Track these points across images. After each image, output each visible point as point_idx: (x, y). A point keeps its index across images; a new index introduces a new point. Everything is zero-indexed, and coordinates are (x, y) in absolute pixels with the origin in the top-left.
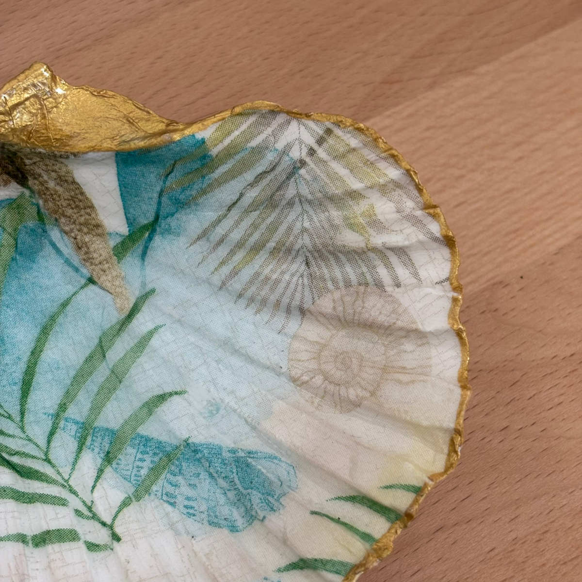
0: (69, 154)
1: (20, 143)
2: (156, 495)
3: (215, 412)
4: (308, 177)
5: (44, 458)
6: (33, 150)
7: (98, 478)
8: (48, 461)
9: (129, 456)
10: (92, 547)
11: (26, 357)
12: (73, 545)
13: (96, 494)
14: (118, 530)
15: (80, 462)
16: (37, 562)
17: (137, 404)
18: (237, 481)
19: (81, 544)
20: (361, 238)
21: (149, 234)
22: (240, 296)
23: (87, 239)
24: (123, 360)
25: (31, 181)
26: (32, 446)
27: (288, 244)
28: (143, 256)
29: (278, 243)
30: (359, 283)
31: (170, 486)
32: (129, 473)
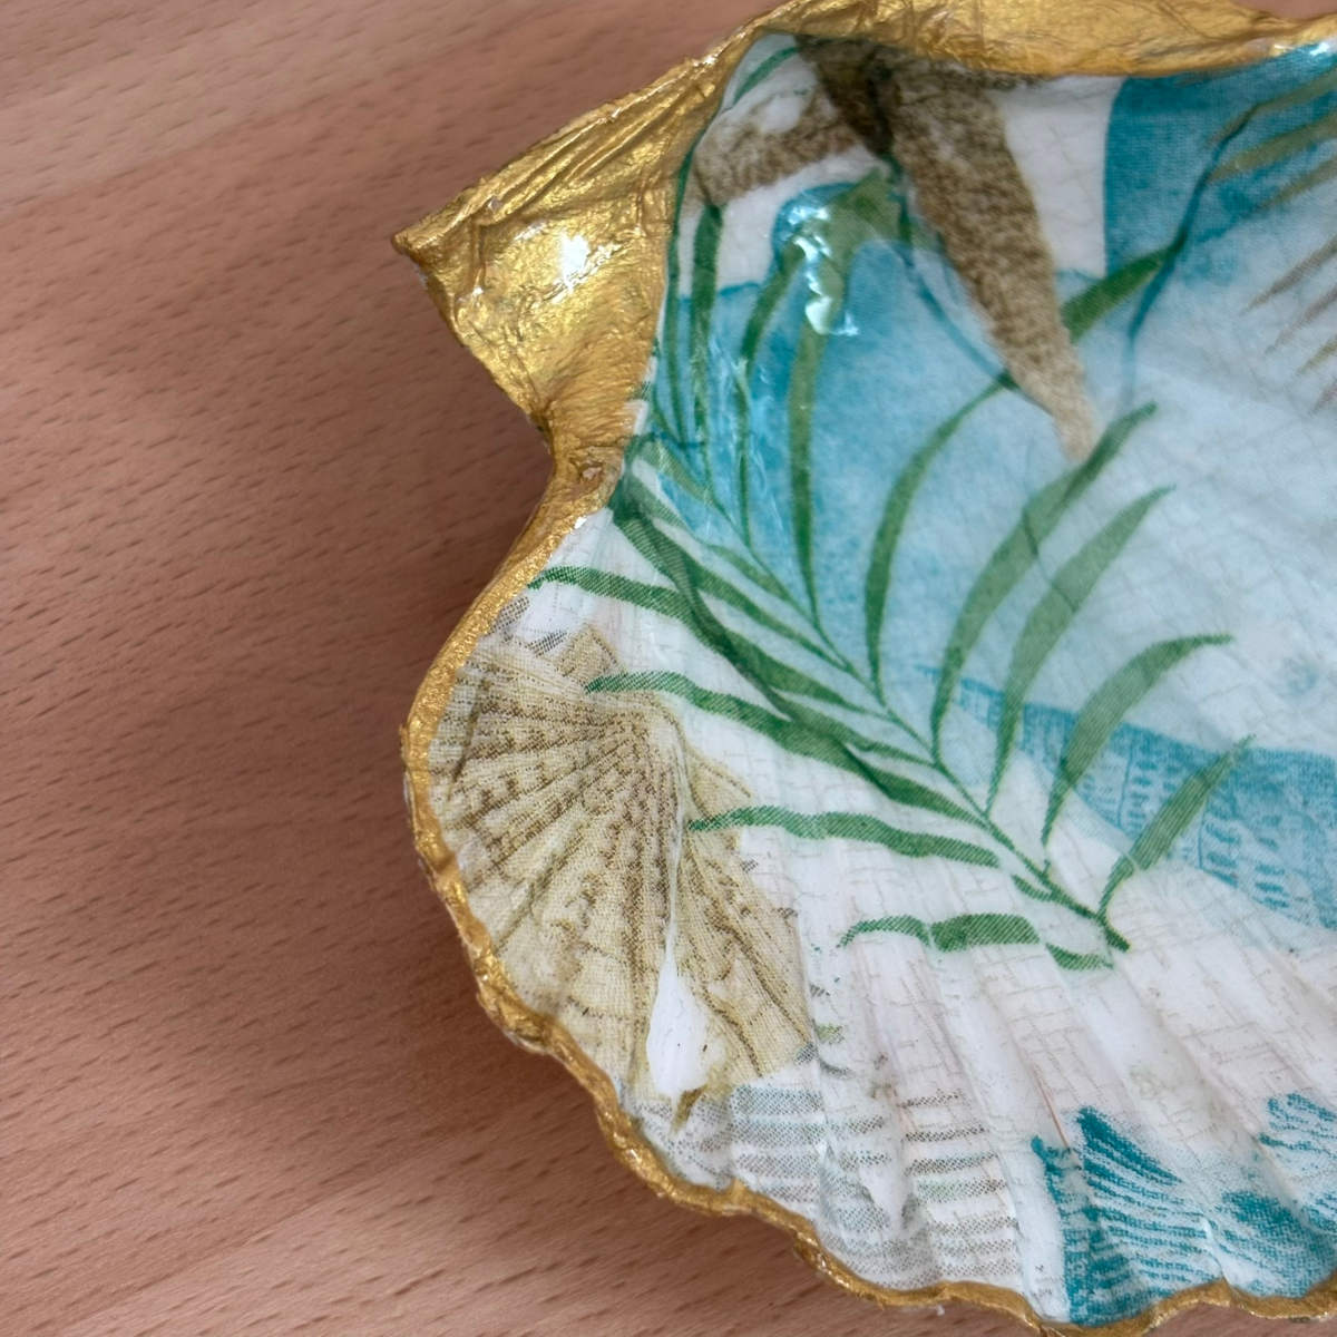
0: (1017, 78)
1: (913, 49)
2: (1186, 857)
3: (1303, 686)
5: (931, 761)
6: (937, 67)
7: (1052, 814)
8: (940, 767)
9: (1110, 770)
10: (1065, 958)
11: (867, 542)
12: (1025, 949)
13: (1056, 848)
14: (1120, 926)
15: (1006, 778)
16: (953, 981)
17: (1117, 660)
19: (1041, 949)
21: (1157, 277)
23: (1005, 284)
24: (1079, 562)
25: (899, 144)
26: (903, 735)
28: (1134, 327)
31: (1216, 841)
32: (1116, 807)
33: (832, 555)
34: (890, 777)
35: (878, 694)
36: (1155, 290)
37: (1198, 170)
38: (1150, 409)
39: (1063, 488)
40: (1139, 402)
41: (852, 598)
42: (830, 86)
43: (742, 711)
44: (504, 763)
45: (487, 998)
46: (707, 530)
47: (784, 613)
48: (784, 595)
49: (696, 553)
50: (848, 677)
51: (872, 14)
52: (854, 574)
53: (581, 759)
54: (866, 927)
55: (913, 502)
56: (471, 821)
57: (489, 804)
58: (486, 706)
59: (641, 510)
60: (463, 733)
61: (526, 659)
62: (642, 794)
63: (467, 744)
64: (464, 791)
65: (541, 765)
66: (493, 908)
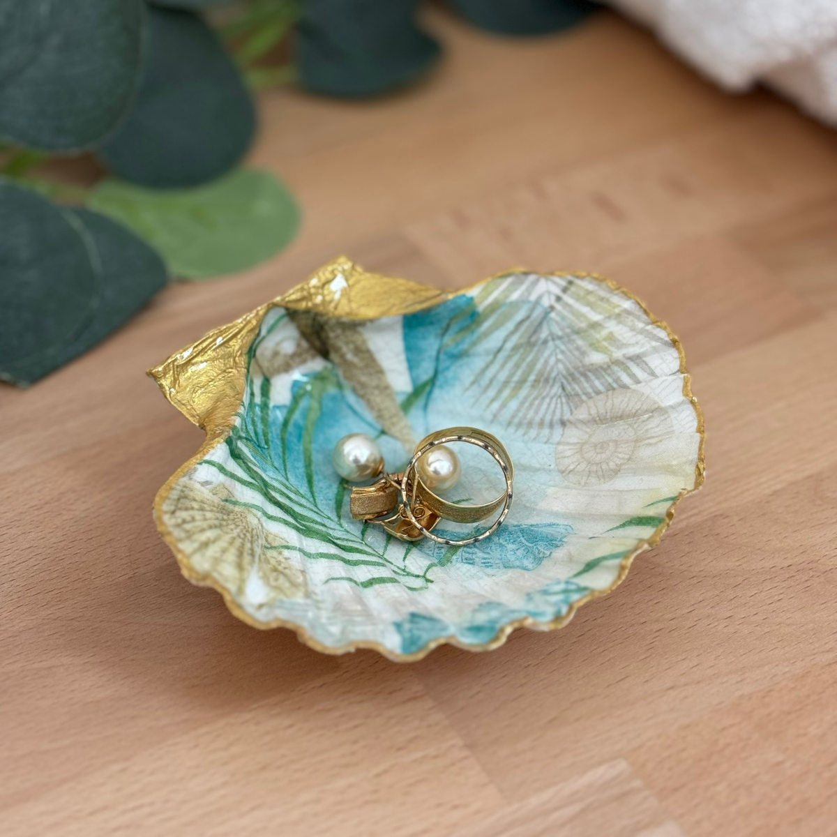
0: (366, 321)
1: (329, 314)
2: (457, 561)
5: (361, 542)
6: (339, 321)
7: (407, 554)
8: (365, 544)
9: (429, 543)
12: (394, 585)
13: (408, 562)
14: (430, 577)
15: (390, 546)
19: (401, 586)
21: (430, 389)
25: (333, 356)
26: (349, 535)
27: (546, 375)
28: (426, 407)
29: (537, 375)
30: (608, 390)
31: (467, 555)
32: (432, 552)
33: (321, 488)
34: (345, 546)
35: (340, 525)
36: (430, 393)
37: (436, 347)
41: (330, 500)
42: (304, 335)
43: (286, 523)
44: (191, 512)
45: (185, 573)
46: (270, 473)
47: (303, 501)
48: (303, 496)
49: (267, 479)
50: (328, 520)
52: (330, 493)
53: (220, 518)
54: (333, 579)
56: (178, 526)
57: (184, 521)
58: (183, 497)
59: (242, 457)
60: (175, 503)
61: (198, 486)
62: (244, 532)
63: (176, 506)
64: (176, 518)
65: (204, 515)
66: (187, 547)
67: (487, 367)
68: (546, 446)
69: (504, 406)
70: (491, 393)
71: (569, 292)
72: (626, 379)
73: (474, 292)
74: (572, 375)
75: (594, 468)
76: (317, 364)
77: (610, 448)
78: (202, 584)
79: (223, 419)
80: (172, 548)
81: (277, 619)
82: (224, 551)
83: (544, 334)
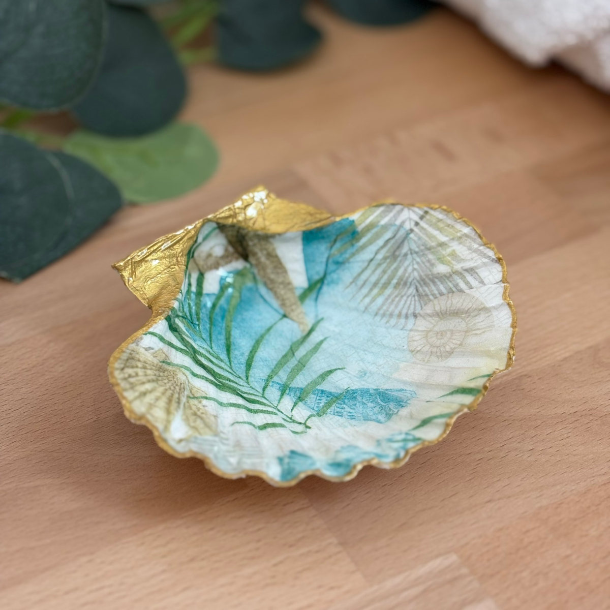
0: (275, 234)
1: (249, 228)
2: (330, 413)
3: (363, 375)
4: (415, 238)
5: (262, 396)
6: (256, 233)
7: (294, 406)
8: (264, 397)
9: (312, 399)
11: (247, 353)
12: (282, 429)
13: (294, 412)
14: (309, 424)
15: (282, 400)
16: (262, 435)
17: (315, 376)
18: (380, 401)
19: (287, 429)
20: (449, 267)
21: (320, 285)
22: (376, 314)
23: (282, 292)
24: (305, 356)
25: (252, 259)
26: (254, 391)
27: (405, 279)
28: (316, 299)
29: (398, 279)
30: (449, 293)
31: (338, 409)
32: (313, 406)
33: (236, 355)
34: (249, 398)
35: (248, 383)
36: (320, 288)
37: (326, 255)
38: (322, 319)
39: (301, 340)
40: (320, 317)
41: (242, 364)
42: (230, 242)
43: (207, 379)
44: (135, 370)
45: (127, 414)
46: (199, 343)
47: (222, 365)
48: (222, 361)
49: (196, 347)
50: (240, 379)
51: (236, 218)
52: (243, 360)
53: (158, 374)
54: (237, 422)
55: (260, 346)
56: (125, 379)
57: (130, 376)
58: (131, 358)
59: (178, 330)
60: (124, 362)
61: (142, 351)
62: (175, 385)
63: (125, 364)
64: (124, 373)
65: (145, 372)
66: (130, 395)
67: (363, 271)
68: (401, 332)
69: (373, 300)
70: (365, 291)
71: (424, 219)
72: (462, 285)
73: (355, 217)
74: (423, 280)
75: (435, 350)
76: (239, 264)
77: (447, 336)
78: (138, 423)
79: (165, 302)
80: (119, 395)
81: (191, 451)
82: (157, 399)
83: (405, 249)
